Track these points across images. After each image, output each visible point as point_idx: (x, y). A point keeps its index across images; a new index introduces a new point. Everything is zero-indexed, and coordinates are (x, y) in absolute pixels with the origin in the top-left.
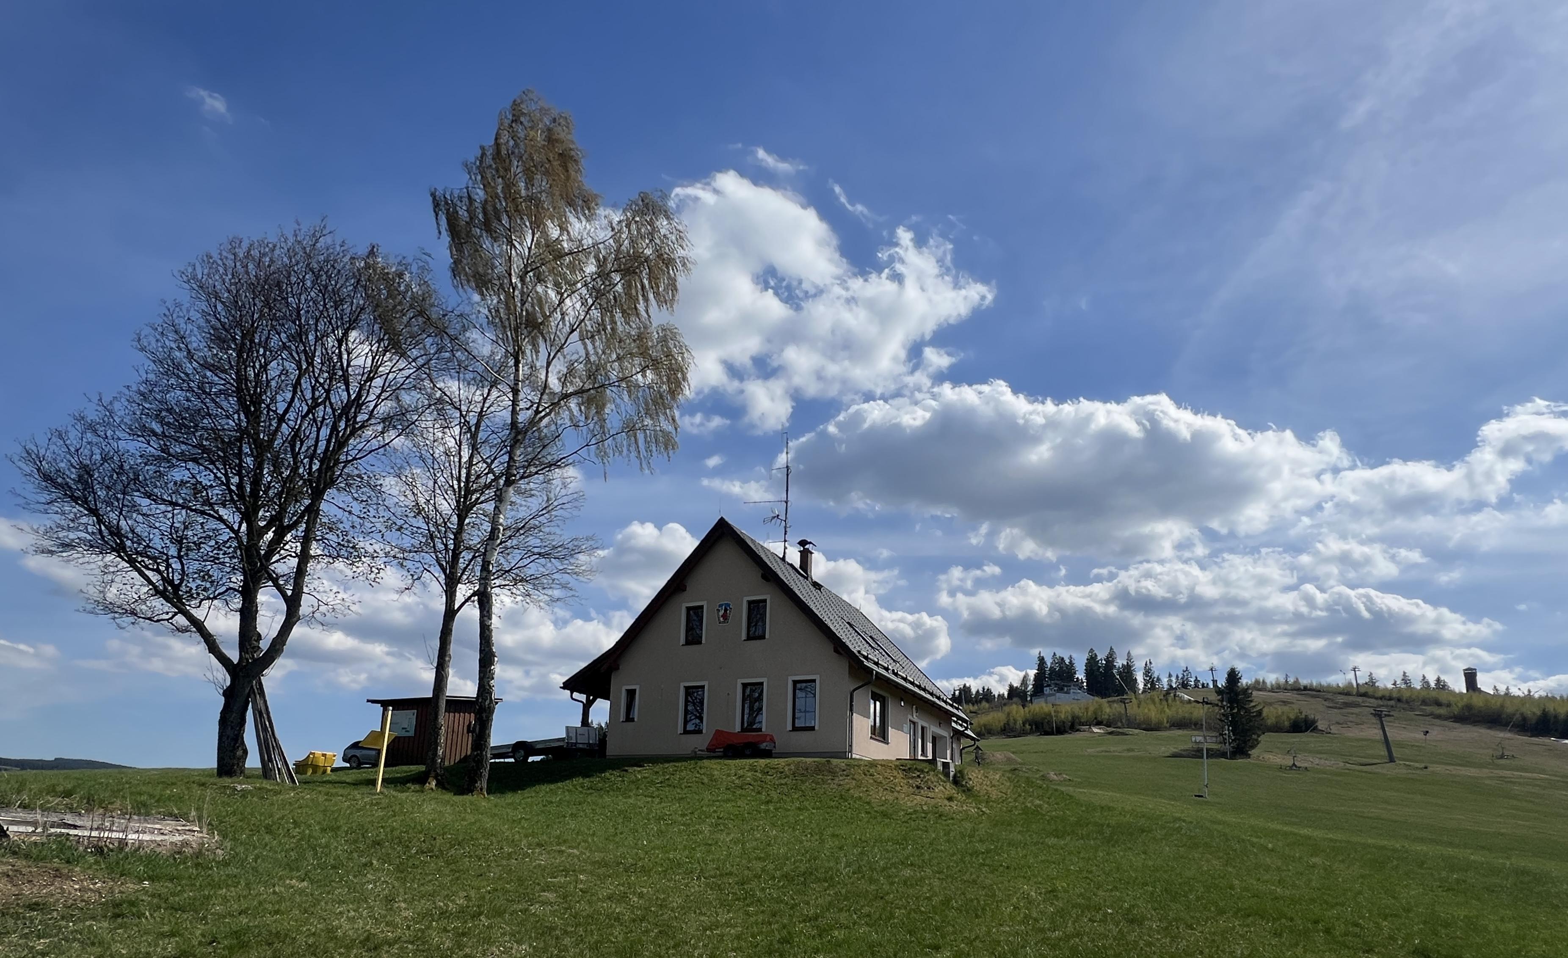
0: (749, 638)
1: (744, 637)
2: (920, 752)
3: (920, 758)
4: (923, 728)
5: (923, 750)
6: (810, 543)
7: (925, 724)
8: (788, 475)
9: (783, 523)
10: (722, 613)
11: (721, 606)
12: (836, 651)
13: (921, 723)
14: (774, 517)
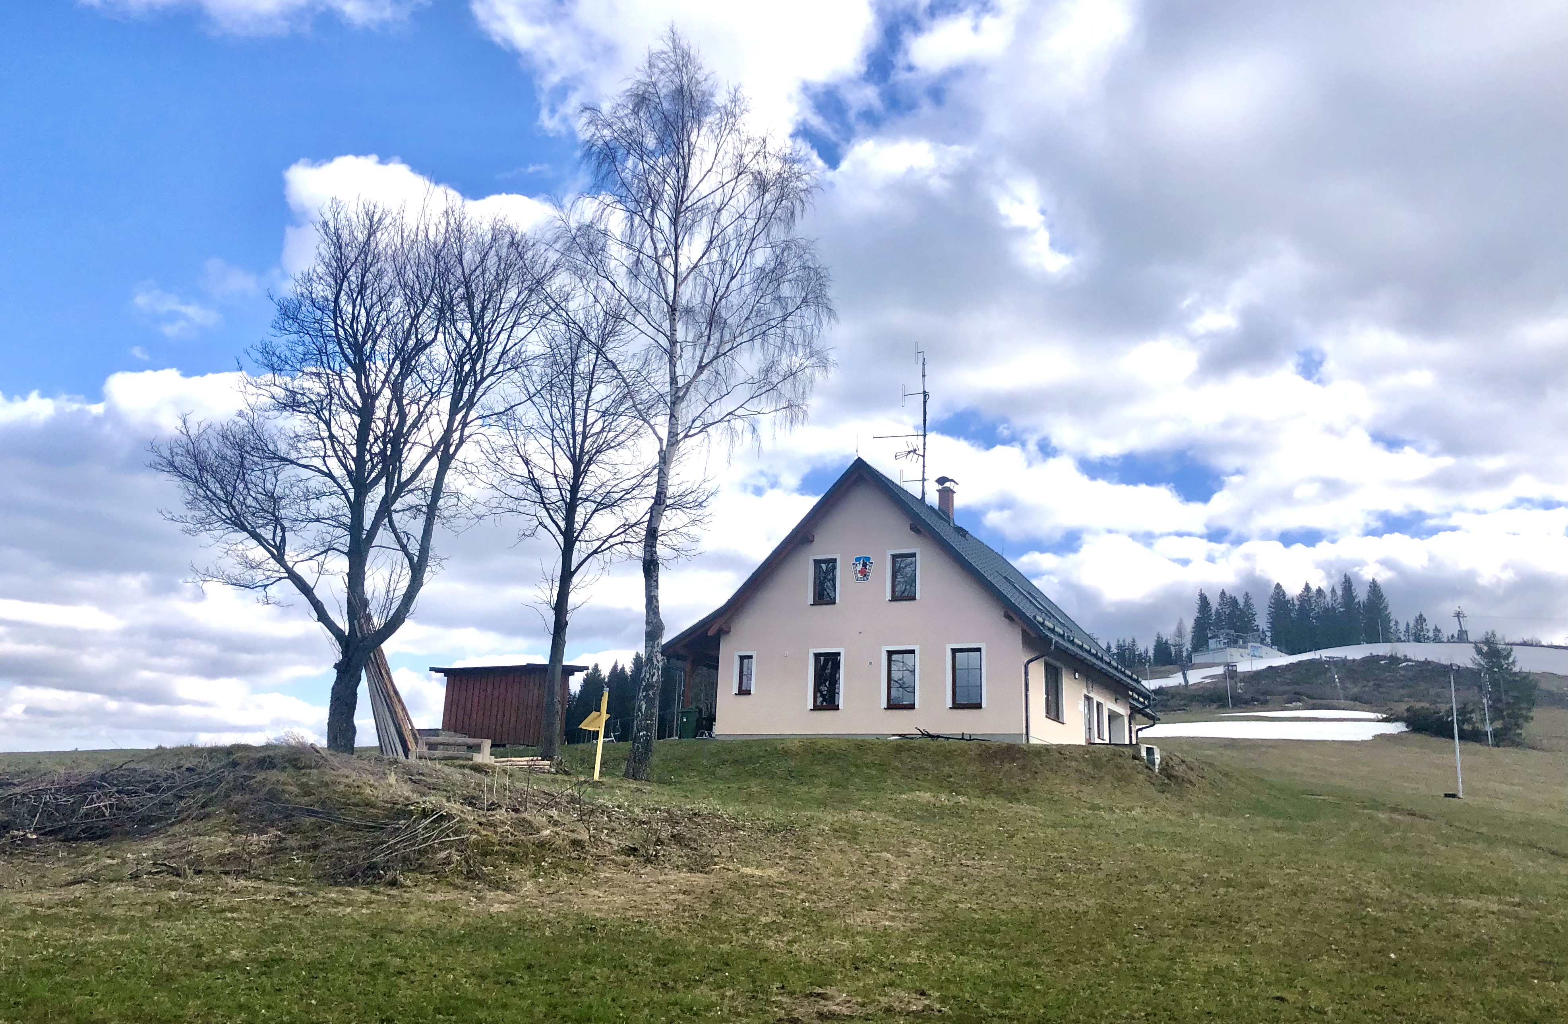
0: (894, 599)
1: (889, 596)
2: (1096, 735)
3: (1097, 741)
4: (1099, 704)
5: (1099, 733)
6: (952, 480)
7: (1102, 701)
8: (925, 402)
9: (921, 458)
10: (859, 567)
11: (858, 559)
12: (1008, 616)
13: (1096, 698)
14: (909, 452)
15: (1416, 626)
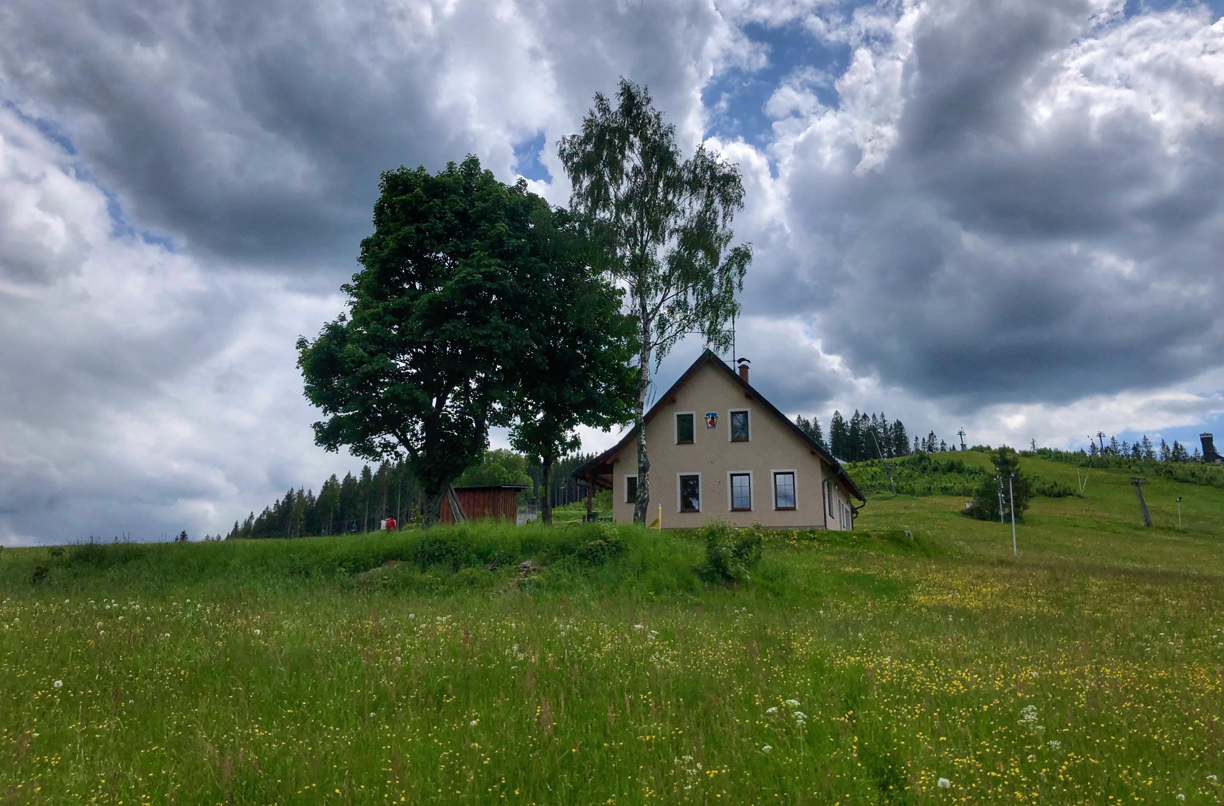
0: (734, 440)
1: (730, 439)
6: (747, 361)
15: (929, 441)
